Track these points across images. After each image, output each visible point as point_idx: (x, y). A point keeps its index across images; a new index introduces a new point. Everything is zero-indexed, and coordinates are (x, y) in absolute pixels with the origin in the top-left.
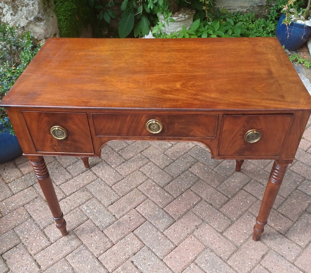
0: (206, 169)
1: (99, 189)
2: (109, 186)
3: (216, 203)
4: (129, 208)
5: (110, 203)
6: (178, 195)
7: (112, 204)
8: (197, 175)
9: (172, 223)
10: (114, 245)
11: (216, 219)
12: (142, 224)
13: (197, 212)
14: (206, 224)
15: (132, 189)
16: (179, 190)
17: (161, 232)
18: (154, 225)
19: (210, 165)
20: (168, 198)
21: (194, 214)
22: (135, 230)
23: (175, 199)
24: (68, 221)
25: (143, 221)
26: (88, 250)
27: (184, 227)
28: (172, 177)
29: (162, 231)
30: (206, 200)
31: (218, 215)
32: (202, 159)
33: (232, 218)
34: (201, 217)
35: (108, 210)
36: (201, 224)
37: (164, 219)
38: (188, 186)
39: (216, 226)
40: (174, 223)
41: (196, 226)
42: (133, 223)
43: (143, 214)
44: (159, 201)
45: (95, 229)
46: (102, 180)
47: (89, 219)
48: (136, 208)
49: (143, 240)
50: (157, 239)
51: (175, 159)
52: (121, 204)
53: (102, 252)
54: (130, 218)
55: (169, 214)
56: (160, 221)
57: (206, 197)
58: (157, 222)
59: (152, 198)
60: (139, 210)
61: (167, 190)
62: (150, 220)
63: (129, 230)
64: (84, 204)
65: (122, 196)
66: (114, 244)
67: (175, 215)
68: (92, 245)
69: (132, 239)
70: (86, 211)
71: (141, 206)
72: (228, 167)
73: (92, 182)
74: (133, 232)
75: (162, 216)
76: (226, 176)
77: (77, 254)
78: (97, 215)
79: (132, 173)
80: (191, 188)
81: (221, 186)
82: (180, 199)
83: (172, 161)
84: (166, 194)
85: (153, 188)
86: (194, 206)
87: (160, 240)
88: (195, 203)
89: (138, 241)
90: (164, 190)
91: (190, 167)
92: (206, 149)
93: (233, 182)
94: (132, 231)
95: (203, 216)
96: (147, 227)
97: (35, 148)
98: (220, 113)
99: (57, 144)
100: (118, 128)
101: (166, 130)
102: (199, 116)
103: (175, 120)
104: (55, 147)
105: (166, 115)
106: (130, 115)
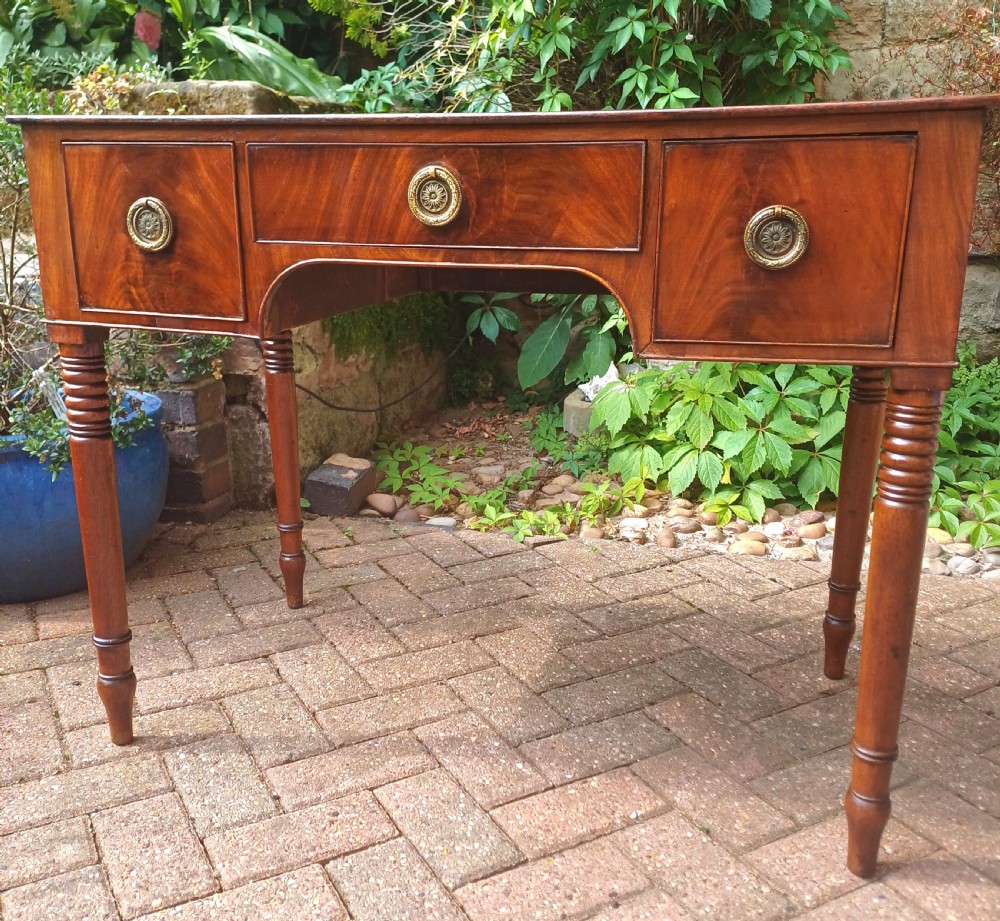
0: (716, 716)
1: (265, 712)
2: (307, 710)
3: (730, 828)
4: (348, 783)
5: (284, 757)
6: (569, 776)
7: (288, 762)
8: (673, 729)
9: (505, 865)
10: (221, 891)
11: (716, 885)
12: (374, 845)
13: (636, 848)
14: (664, 896)
15: (388, 730)
16: (581, 761)
17: (447, 888)
18: (426, 856)
19: (738, 707)
20: (521, 777)
21: (616, 851)
22: (334, 858)
23: (553, 787)
24: (93, 784)
25: (384, 835)
26: (104, 886)
27: (557, 888)
28: (567, 719)
29: (451, 886)
30: (691, 813)
31: (731, 872)
32: (710, 687)
33: (795, 894)
34: (650, 869)
35: (262, 779)
36: (638, 892)
37: (477, 845)
38: (622, 756)
39: (708, 909)
40: (516, 866)
41: (613, 894)
42: (339, 833)
43: (395, 814)
44: (481, 781)
45: (179, 823)
46: (292, 690)
47: (174, 790)
48: (375, 791)
49: (351, 898)
50: (417, 905)
51: (599, 670)
52: (323, 766)
53: (156, 903)
54: (337, 814)
55: (509, 832)
56: (458, 848)
57: (690, 802)
58: (441, 848)
59: (454, 769)
60: (384, 799)
61: (528, 755)
62: (414, 839)
63: (312, 854)
64: (183, 744)
65: (341, 746)
66: (225, 887)
67: (531, 837)
68: (133, 873)
69: (309, 885)
70: (178, 766)
71: (398, 786)
72: (815, 725)
73: (253, 688)
74: (324, 863)
75: (474, 830)
76: (803, 749)
77: (56, 889)
78: (211, 784)
79: (413, 685)
80: (634, 767)
81: (771, 778)
82: (573, 791)
83: (583, 674)
84: (520, 766)
85: (473, 739)
86: (629, 823)
87: (426, 911)
88: (633, 816)
89: (330, 896)
90: (520, 753)
91: (652, 704)
92: (733, 663)
93: (831, 775)
94: (321, 858)
95: (658, 865)
96: (392, 858)
97: (80, 293)
98: (654, 135)
99: (140, 276)
100: (322, 207)
101: (473, 213)
102: (582, 149)
103: (503, 167)
104: (133, 290)
105: (472, 149)
106: (361, 149)
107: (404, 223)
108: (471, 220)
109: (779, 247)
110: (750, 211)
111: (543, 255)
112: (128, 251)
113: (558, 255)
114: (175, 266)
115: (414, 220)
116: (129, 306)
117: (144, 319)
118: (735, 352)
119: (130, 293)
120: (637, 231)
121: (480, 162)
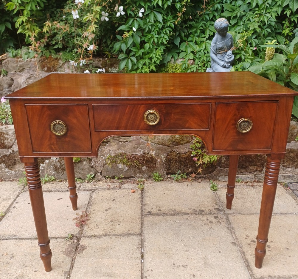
97: (33, 148)
98: (213, 101)
99: (55, 142)
100: (117, 121)
101: (163, 121)
102: (194, 105)
103: (171, 110)
104: (53, 146)
105: (162, 105)
106: (129, 106)
107: (142, 125)
108: (162, 123)
109: (246, 128)
110: (238, 119)
111: (182, 131)
112: (51, 135)
113: (187, 131)
114: (67, 139)
115: (145, 124)
116: (51, 151)
117: (57, 154)
118: (233, 153)
119: (51, 147)
120: (209, 125)
121: (165, 109)
